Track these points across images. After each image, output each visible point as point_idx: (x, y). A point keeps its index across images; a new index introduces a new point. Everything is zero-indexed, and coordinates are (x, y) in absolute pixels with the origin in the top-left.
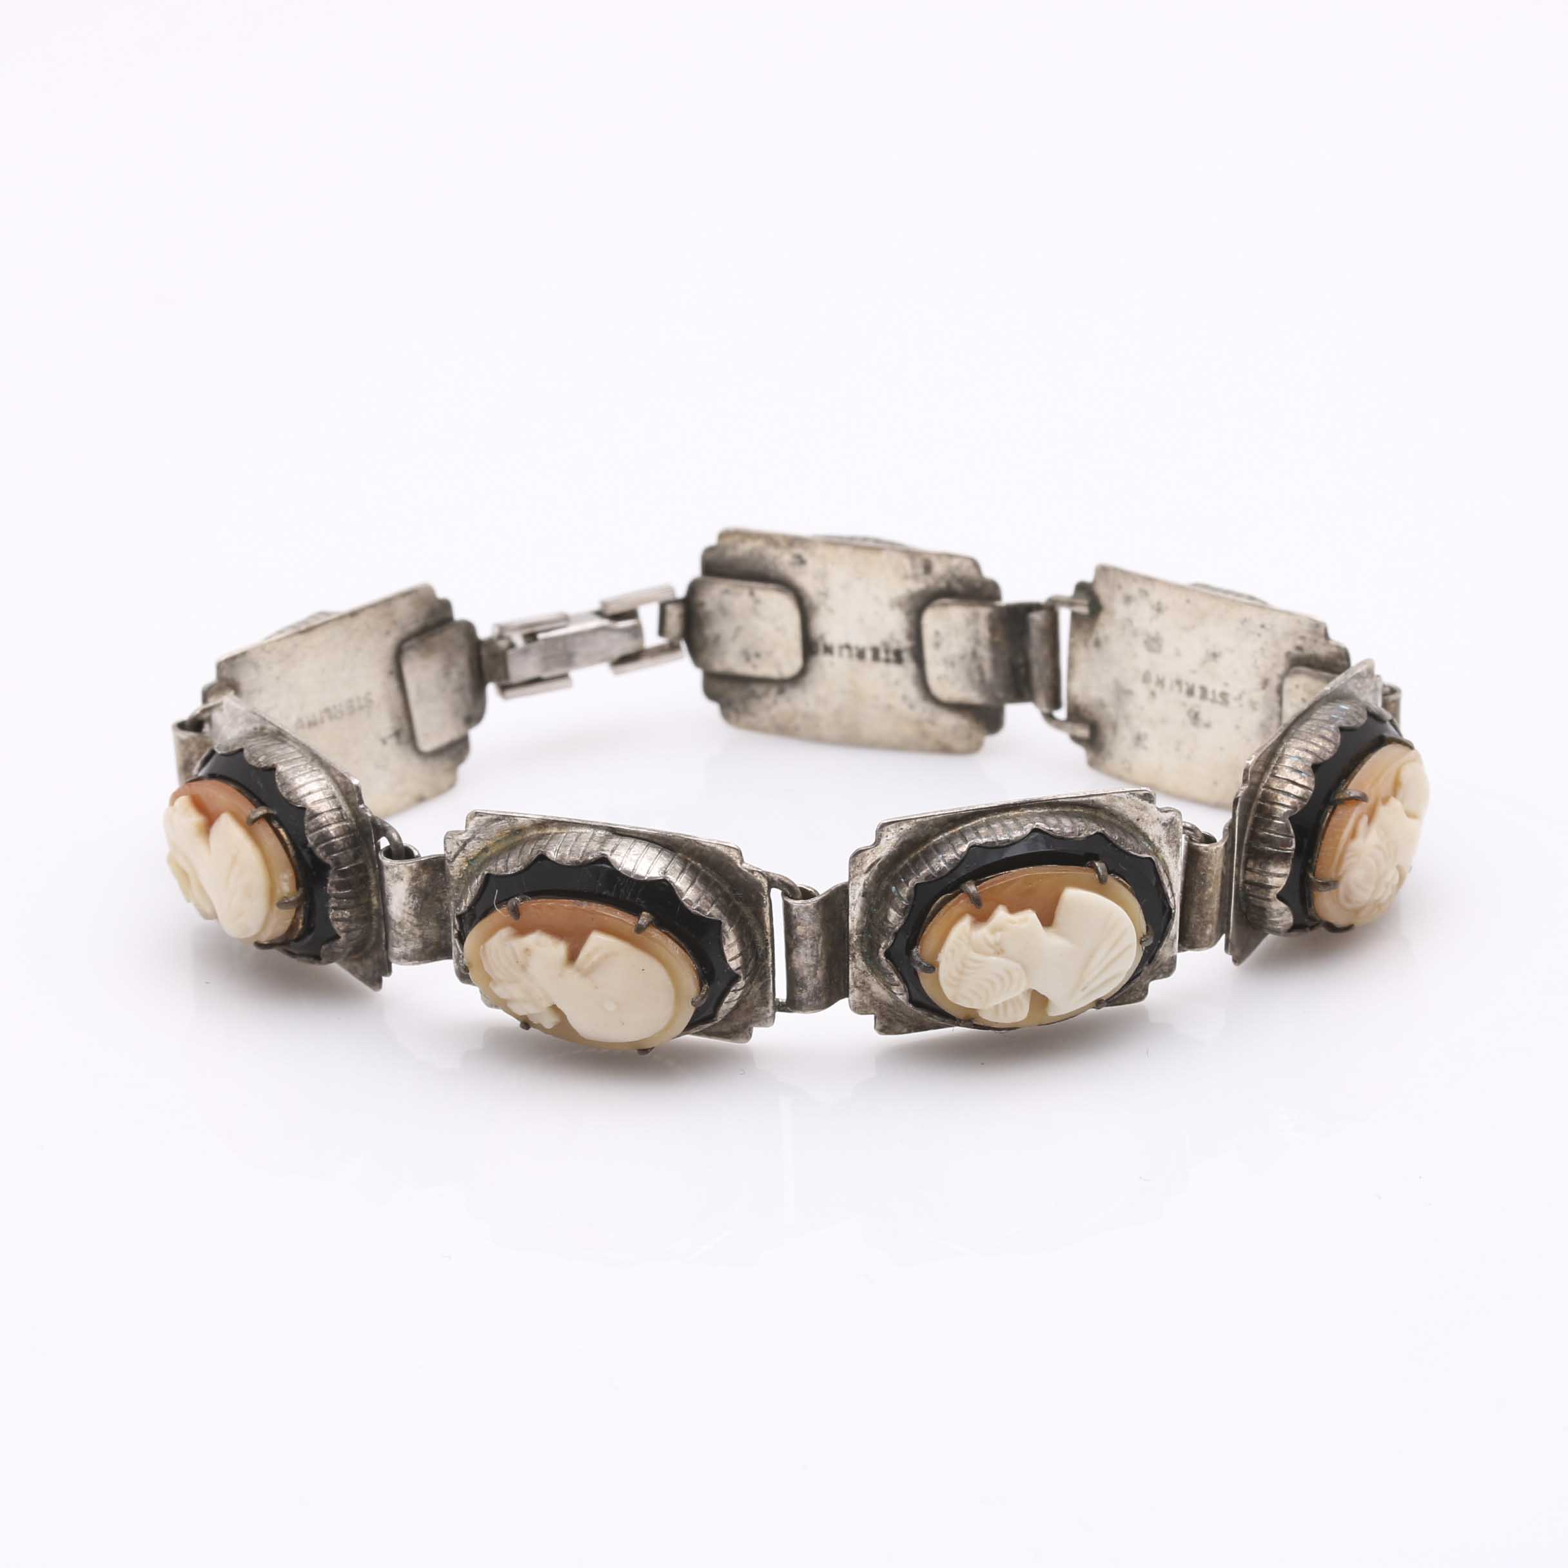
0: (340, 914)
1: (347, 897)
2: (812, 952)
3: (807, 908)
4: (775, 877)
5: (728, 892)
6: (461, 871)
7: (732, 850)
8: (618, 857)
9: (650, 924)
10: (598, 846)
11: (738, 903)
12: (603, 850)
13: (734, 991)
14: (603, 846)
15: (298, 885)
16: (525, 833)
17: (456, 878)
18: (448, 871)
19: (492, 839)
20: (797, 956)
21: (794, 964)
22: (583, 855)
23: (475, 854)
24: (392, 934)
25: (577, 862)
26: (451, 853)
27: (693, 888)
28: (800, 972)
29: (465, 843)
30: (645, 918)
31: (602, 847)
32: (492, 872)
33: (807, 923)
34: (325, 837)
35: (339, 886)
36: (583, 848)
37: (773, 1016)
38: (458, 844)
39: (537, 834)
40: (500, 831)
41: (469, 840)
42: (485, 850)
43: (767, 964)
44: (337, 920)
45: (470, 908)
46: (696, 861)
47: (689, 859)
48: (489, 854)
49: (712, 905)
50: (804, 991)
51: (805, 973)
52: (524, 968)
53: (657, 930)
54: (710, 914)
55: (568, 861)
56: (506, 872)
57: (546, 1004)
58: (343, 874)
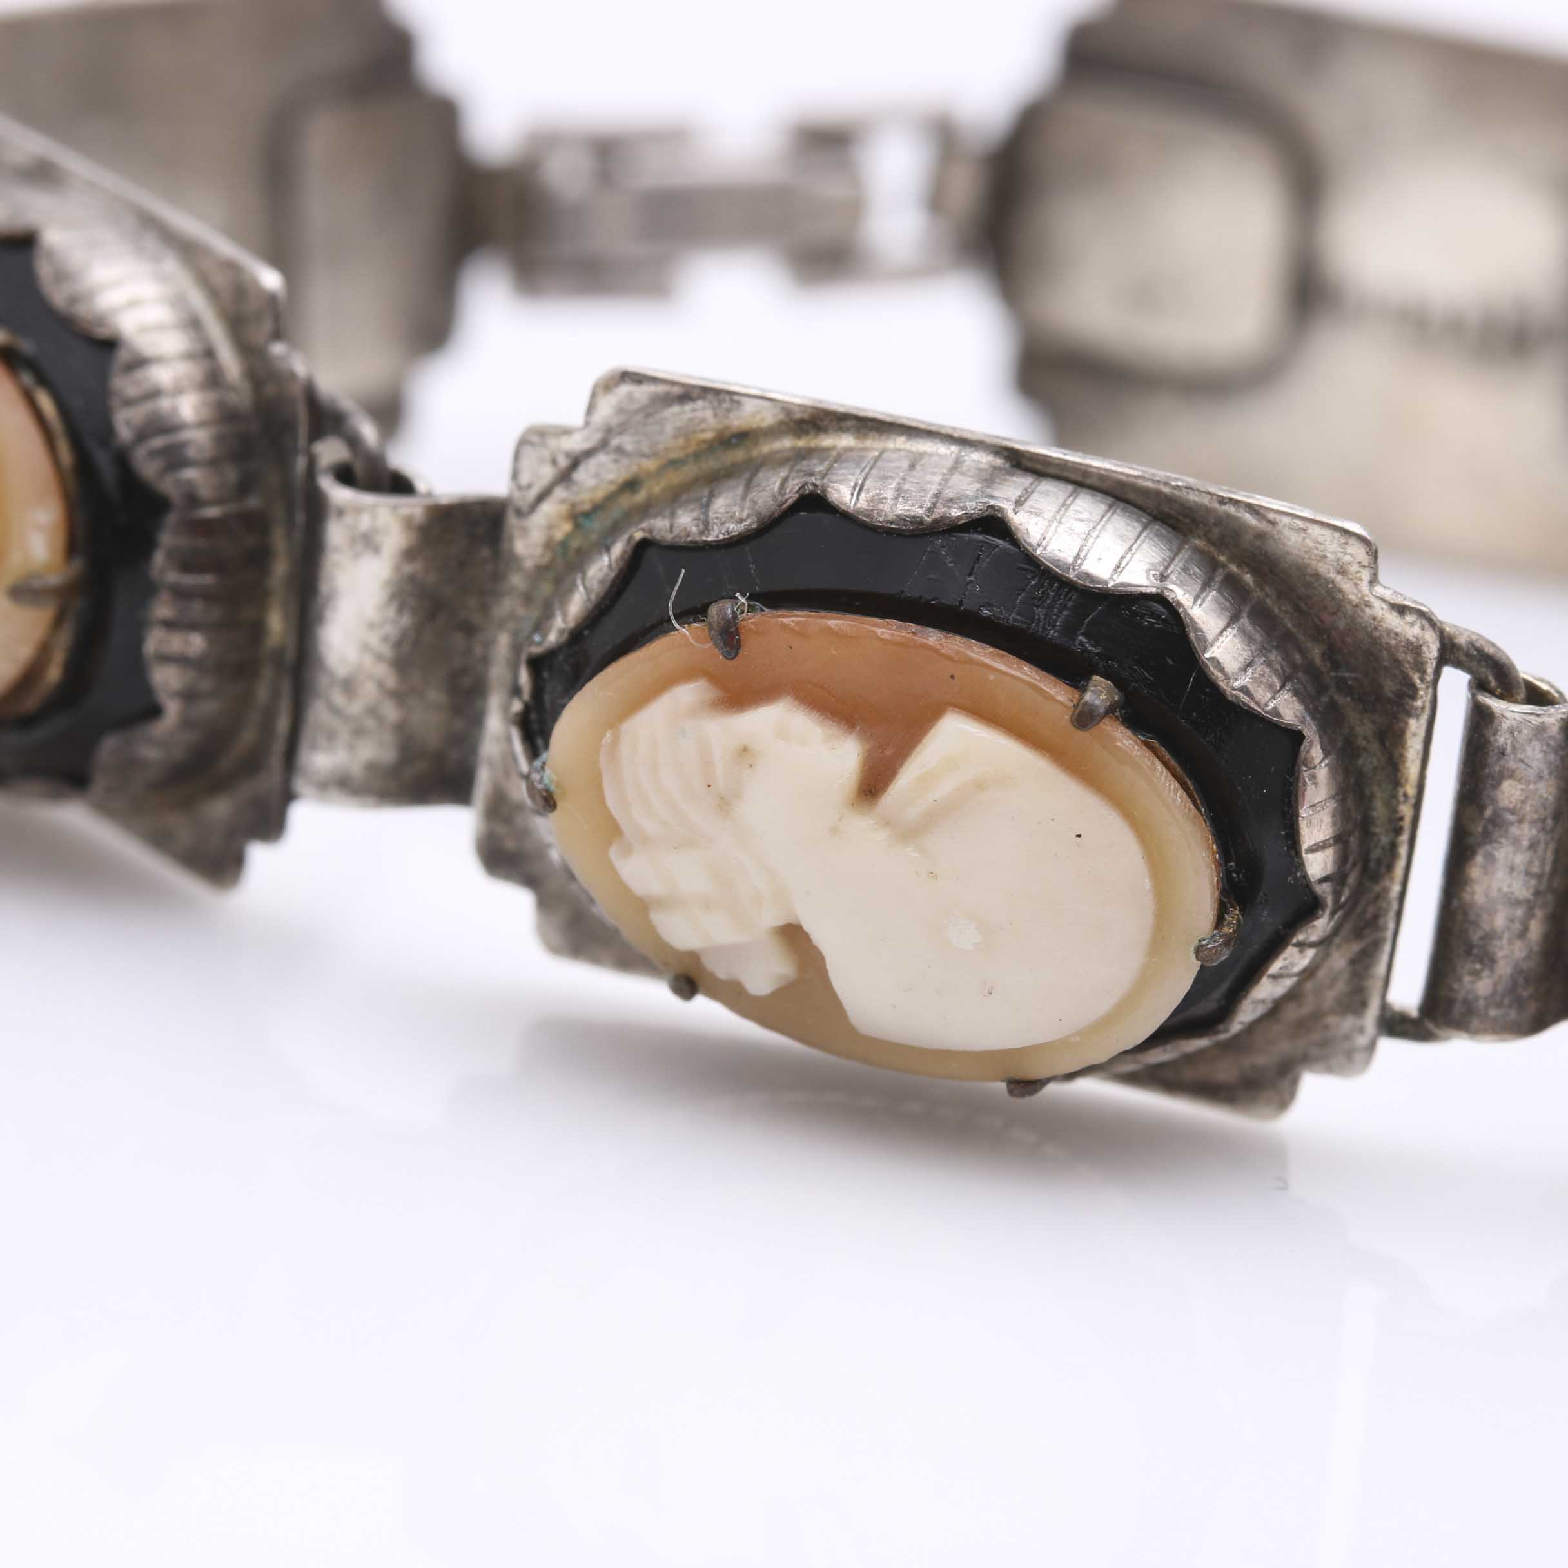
0: (176, 643)
1: (207, 596)
2: (1530, 863)
3: (1541, 729)
4: (1461, 634)
5: (1318, 661)
6: (549, 545)
7: (1352, 541)
8: (1035, 519)
9: (1110, 711)
10: (978, 486)
11: (1340, 699)
12: (992, 497)
13: (1295, 945)
14: (988, 487)
15: (72, 548)
16: (756, 444)
17: (529, 564)
18: (511, 539)
19: (654, 455)
20: (1485, 870)
21: (1473, 893)
22: (934, 505)
23: (600, 495)
24: (318, 713)
25: (917, 521)
26: (529, 486)
27: (1235, 631)
28: (1485, 916)
29: (576, 462)
30: (1099, 693)
31: (989, 491)
32: (657, 536)
33: (1531, 773)
34: (161, 426)
35: (187, 565)
36: (934, 489)
37: (1371, 1047)
38: (554, 462)
39: (793, 449)
40: (685, 433)
41: (589, 453)
42: (631, 485)
43: (1386, 890)
44: (166, 659)
45: (576, 637)
46: (1239, 566)
47: (1222, 558)
48: (641, 496)
49: (1283, 686)
50: (1486, 973)
51: (1500, 921)
52: (724, 804)
53: (1129, 733)
54: (1275, 708)
55: (891, 517)
56: (702, 533)
57: (772, 918)
58: (206, 527)
